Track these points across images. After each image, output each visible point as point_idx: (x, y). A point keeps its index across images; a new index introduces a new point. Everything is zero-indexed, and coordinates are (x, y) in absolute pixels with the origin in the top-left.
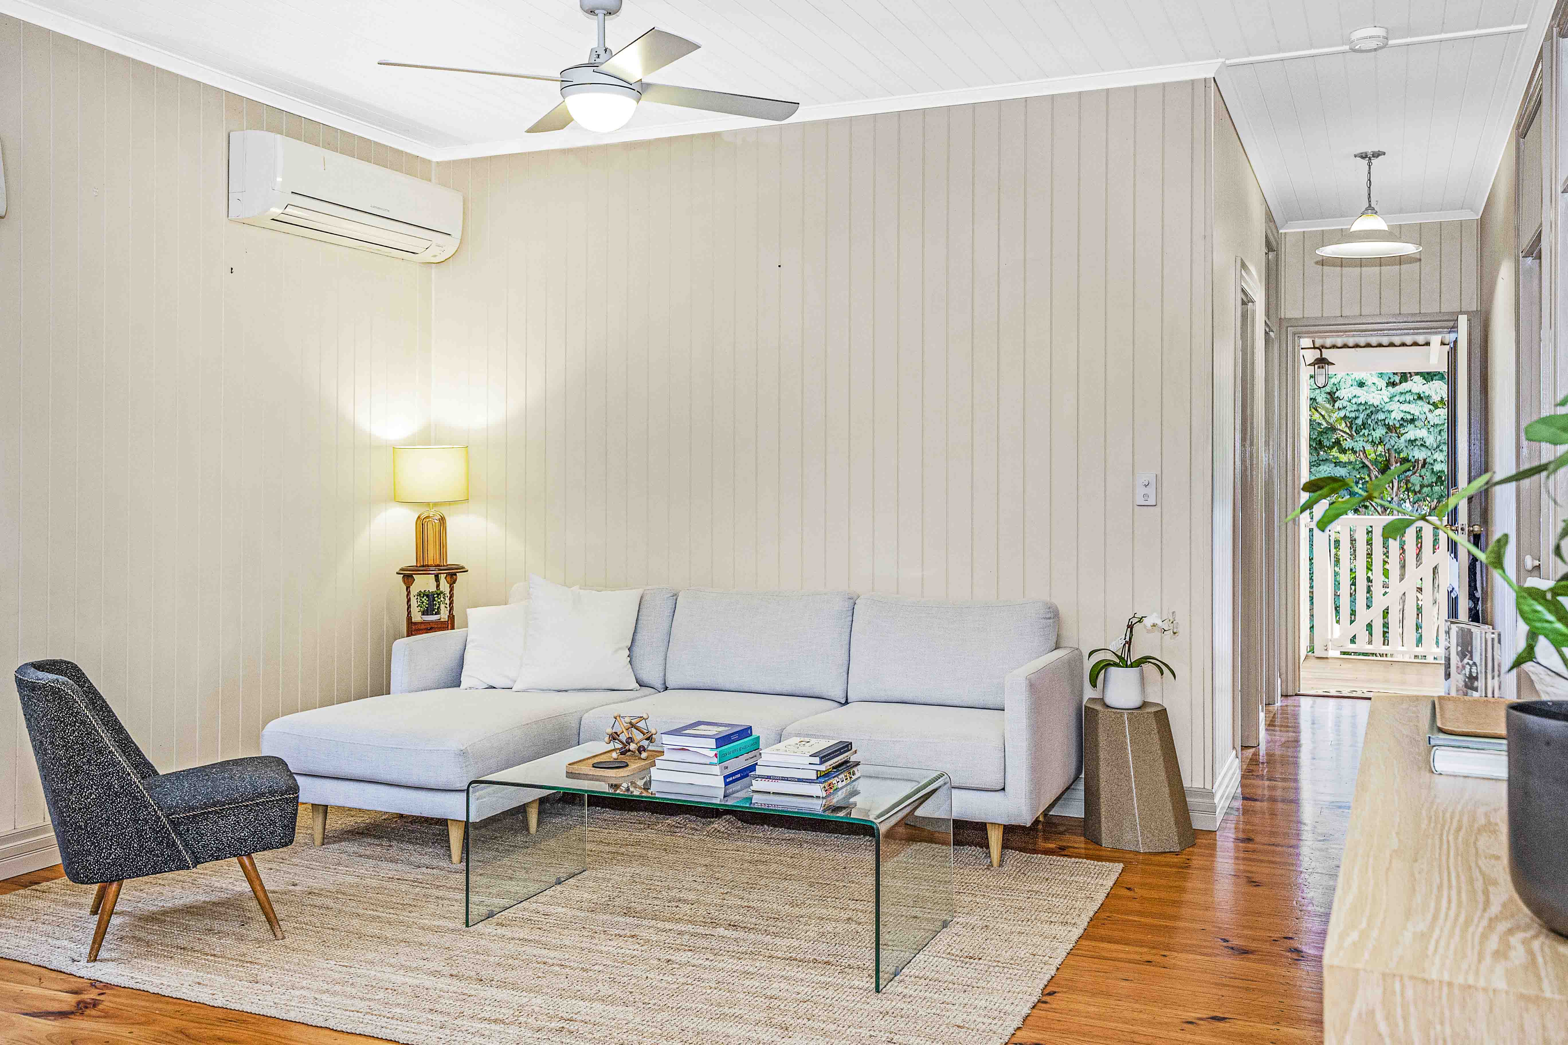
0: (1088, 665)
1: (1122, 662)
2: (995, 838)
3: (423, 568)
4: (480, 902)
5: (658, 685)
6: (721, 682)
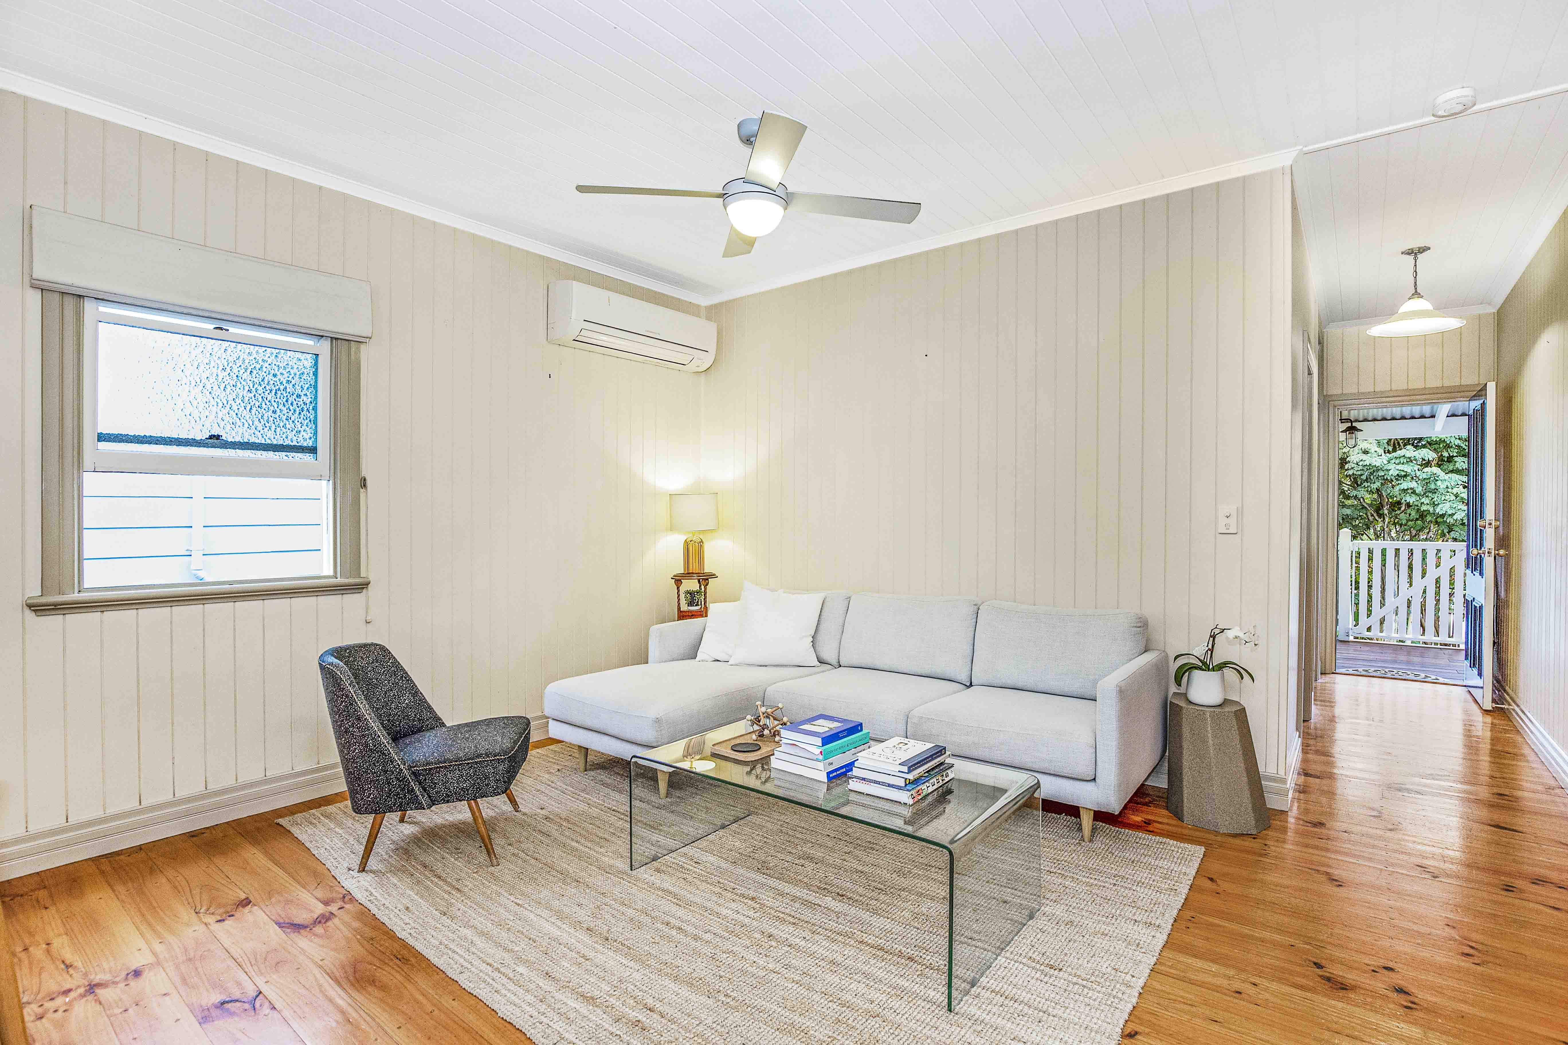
0: (1174, 667)
1: (1205, 666)
2: (1087, 820)
3: (688, 575)
4: (642, 850)
5: (834, 662)
6: (878, 664)
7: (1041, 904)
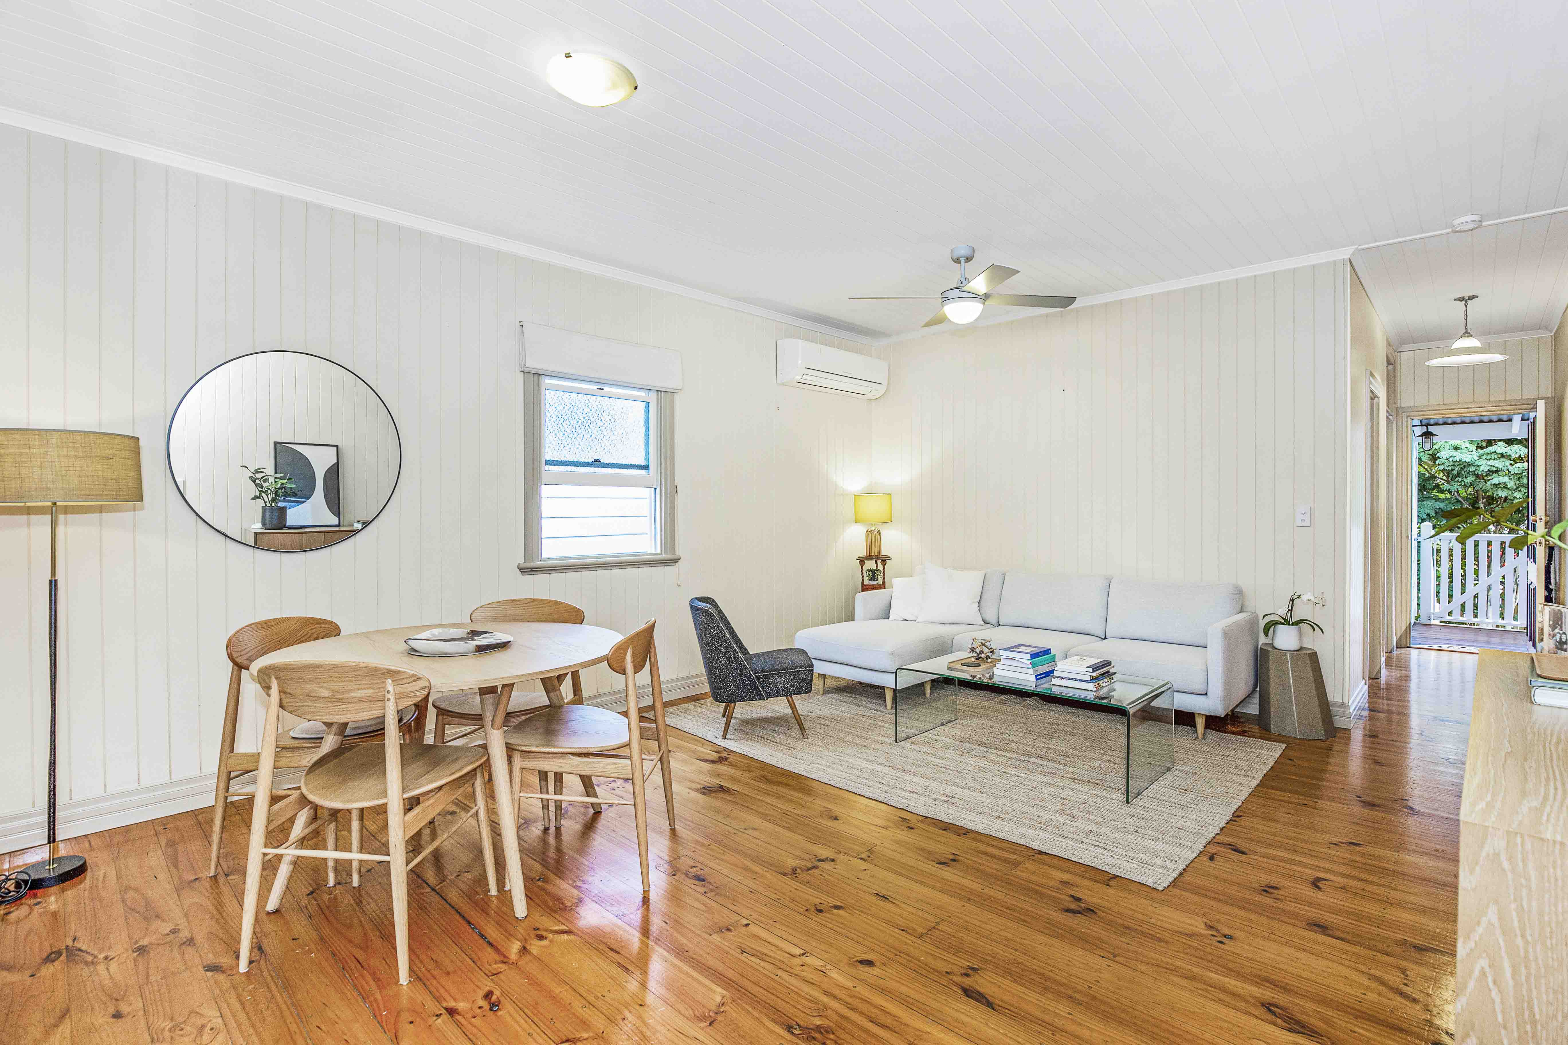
0: (1262, 623)
1: (1286, 622)
2: (1200, 723)
3: (869, 557)
4: (903, 730)
5: (994, 622)
6: (1031, 623)
7: (1173, 762)
